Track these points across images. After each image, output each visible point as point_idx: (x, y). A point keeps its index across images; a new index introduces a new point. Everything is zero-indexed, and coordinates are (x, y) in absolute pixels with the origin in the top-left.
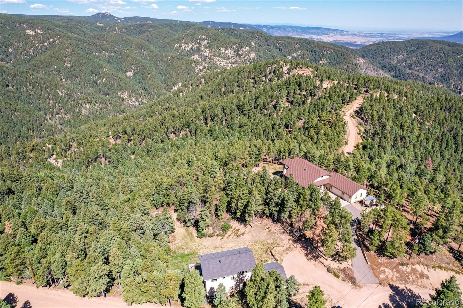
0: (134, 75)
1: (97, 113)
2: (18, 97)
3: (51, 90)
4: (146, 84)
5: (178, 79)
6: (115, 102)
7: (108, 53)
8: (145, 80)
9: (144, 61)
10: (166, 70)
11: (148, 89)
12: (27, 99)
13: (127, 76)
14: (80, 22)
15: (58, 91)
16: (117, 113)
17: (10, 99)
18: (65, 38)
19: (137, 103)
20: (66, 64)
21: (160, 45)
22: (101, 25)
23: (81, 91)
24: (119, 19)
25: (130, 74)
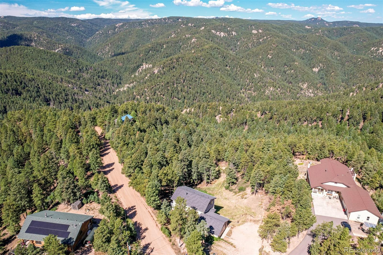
0: (319, 71)
1: (277, 96)
2: (230, 74)
3: (250, 73)
4: (327, 80)
5: (360, 80)
6: (294, 90)
7: (304, 50)
8: (327, 76)
9: (333, 60)
10: (351, 71)
11: (327, 85)
12: (234, 77)
13: (312, 71)
14: (292, 25)
15: (255, 74)
16: (292, 99)
17: (224, 75)
18: (275, 37)
19: (312, 95)
20: (269, 56)
21: (355, 47)
22: (309, 28)
23: (271, 77)
24: (327, 22)
25: (316, 70)
